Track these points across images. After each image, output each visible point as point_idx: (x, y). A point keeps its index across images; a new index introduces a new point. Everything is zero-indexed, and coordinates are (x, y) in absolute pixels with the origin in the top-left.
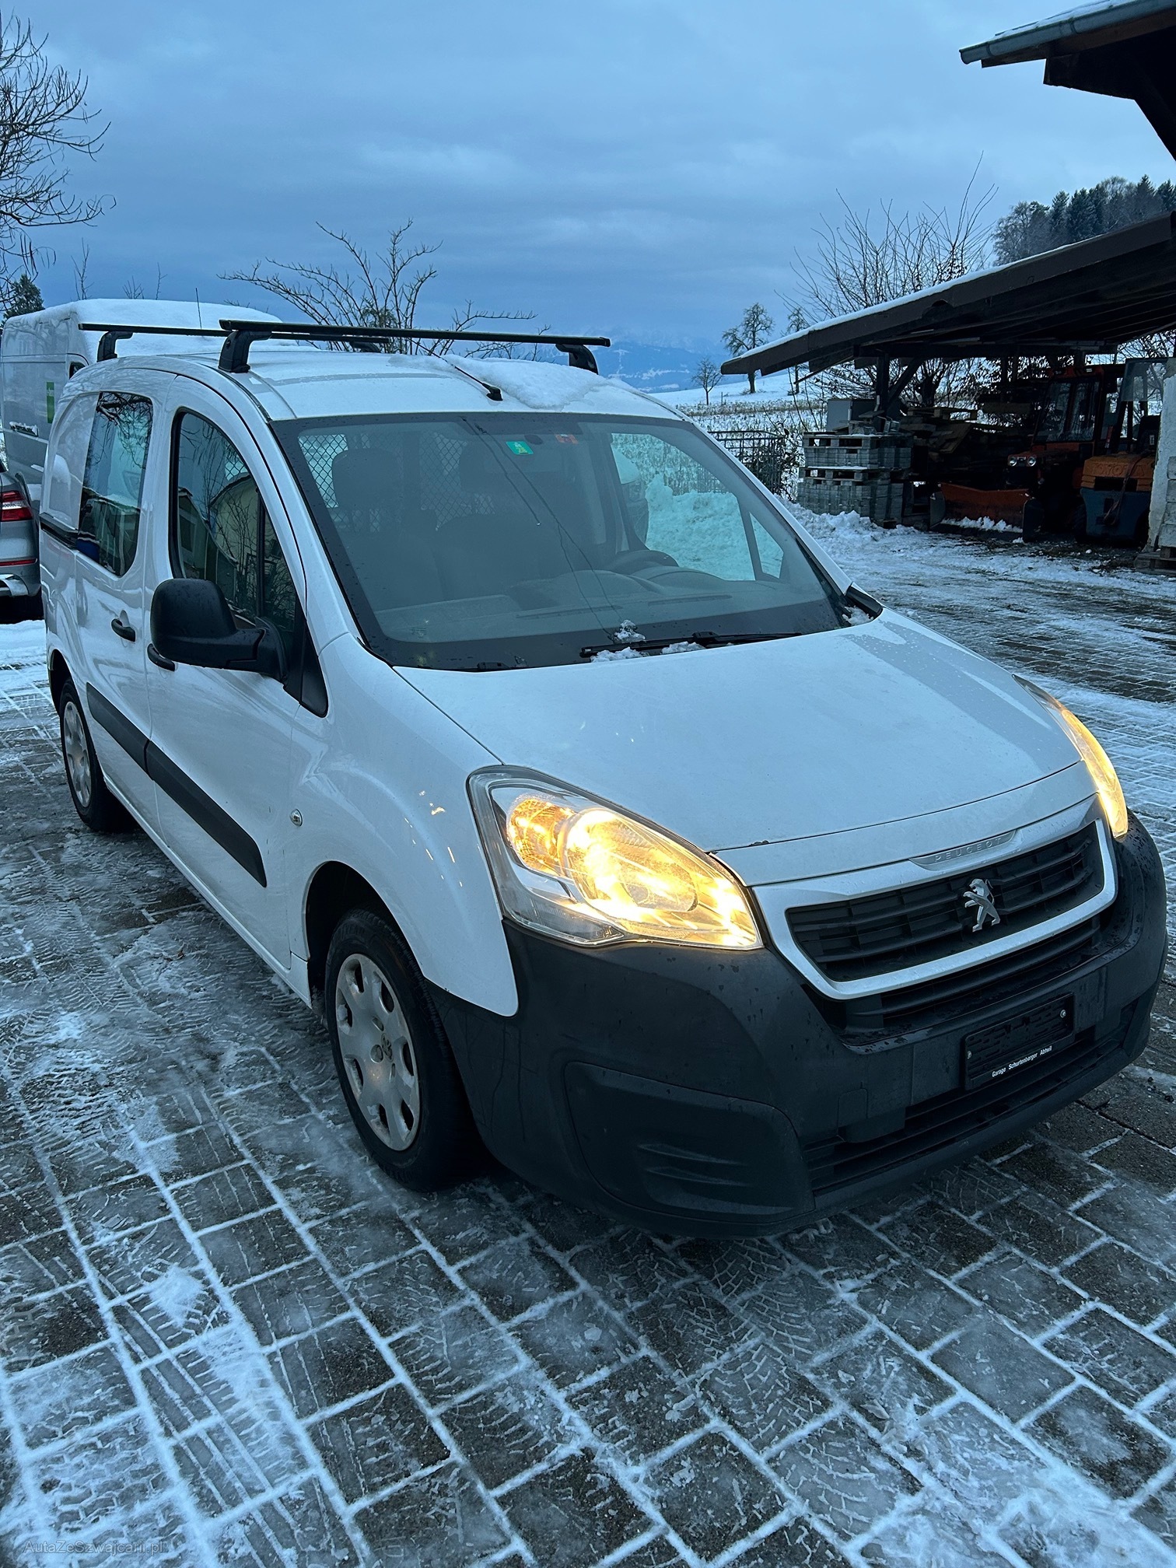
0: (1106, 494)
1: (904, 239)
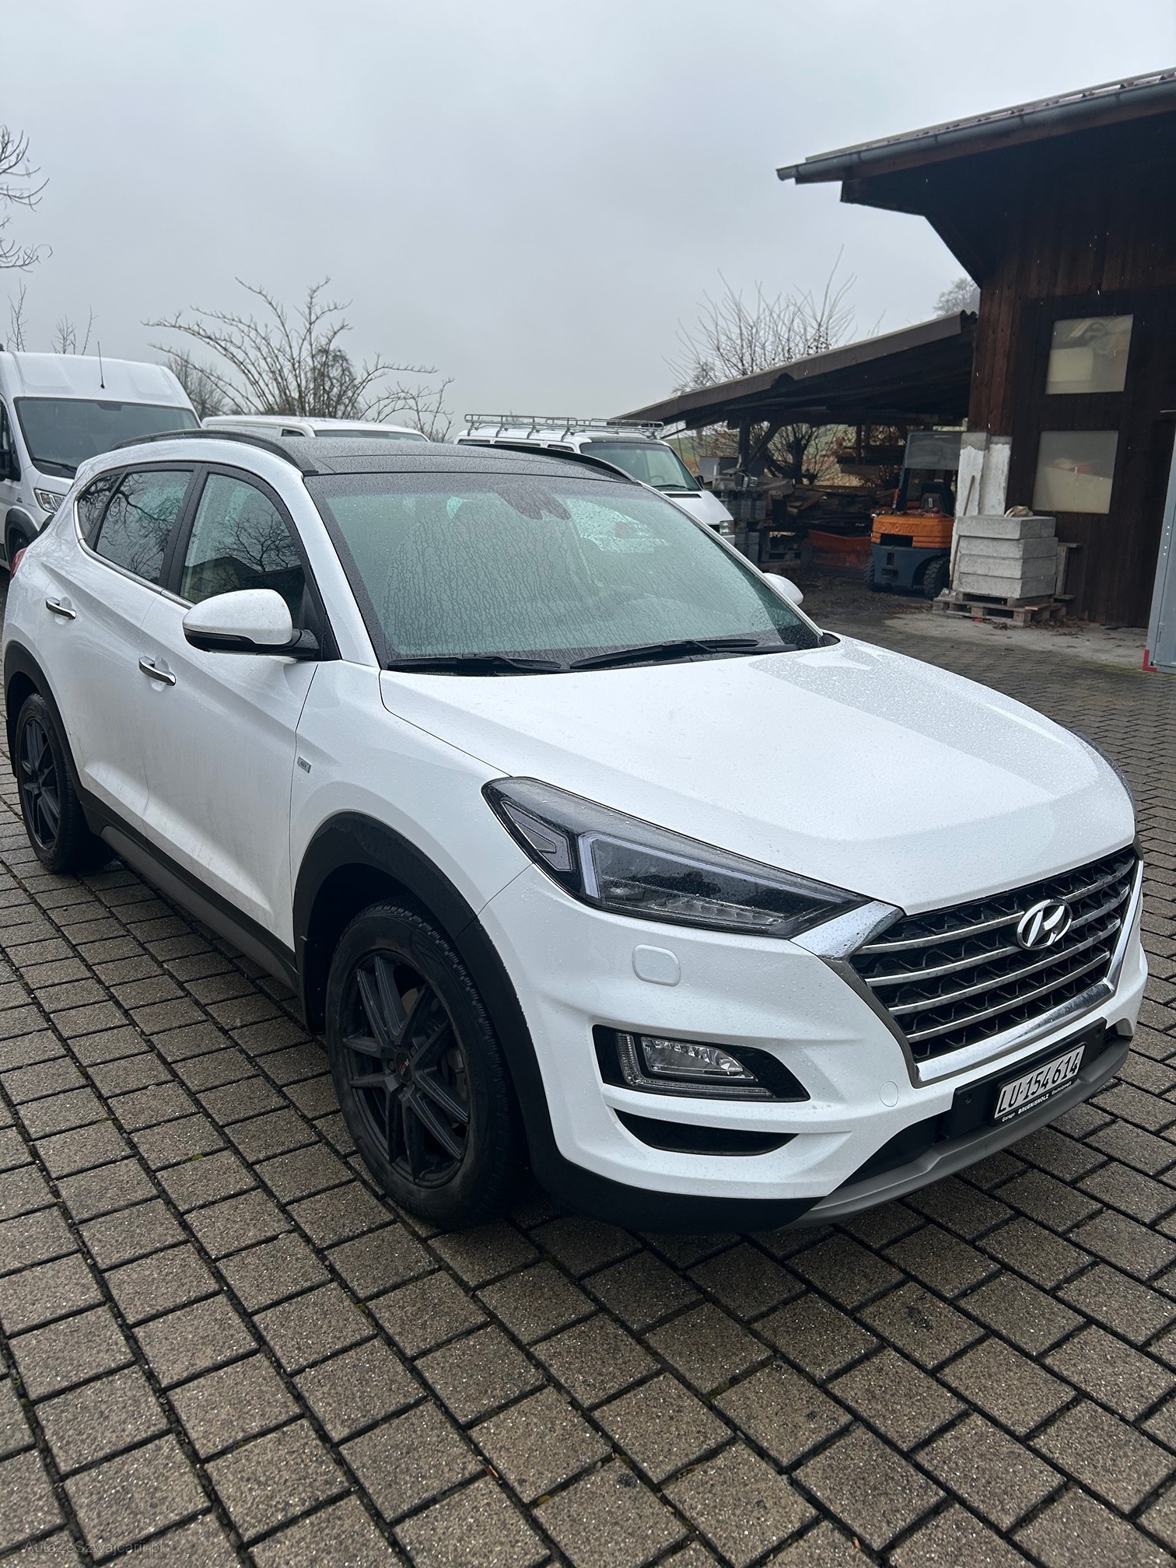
0: (888, 548)
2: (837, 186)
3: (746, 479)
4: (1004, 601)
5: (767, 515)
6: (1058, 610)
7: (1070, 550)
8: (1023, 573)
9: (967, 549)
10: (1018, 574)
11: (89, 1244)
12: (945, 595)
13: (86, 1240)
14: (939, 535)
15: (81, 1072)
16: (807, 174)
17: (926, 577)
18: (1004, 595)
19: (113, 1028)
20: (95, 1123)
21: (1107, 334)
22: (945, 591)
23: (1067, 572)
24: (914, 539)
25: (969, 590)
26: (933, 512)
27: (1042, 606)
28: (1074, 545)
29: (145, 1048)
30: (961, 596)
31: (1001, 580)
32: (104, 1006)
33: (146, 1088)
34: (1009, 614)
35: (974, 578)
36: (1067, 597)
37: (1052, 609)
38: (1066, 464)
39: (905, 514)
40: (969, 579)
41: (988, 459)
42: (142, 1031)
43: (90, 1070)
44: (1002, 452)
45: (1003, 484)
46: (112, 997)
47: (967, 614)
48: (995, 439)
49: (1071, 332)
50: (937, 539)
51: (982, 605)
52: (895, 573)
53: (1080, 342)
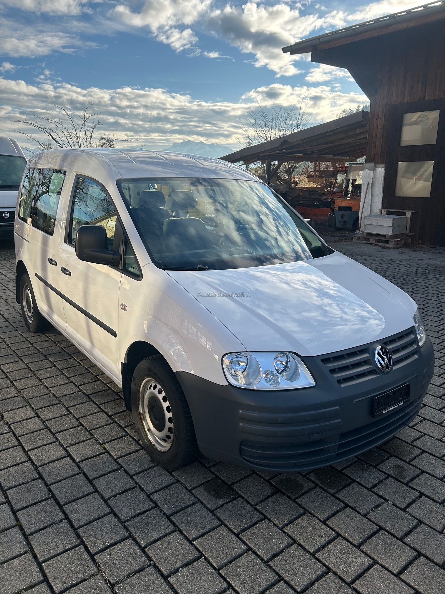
0: (342, 212)
1: (280, 117)
2: (310, 54)
6: (408, 239)
7: (412, 213)
8: (393, 224)
16: (296, 50)
21: (427, 118)
22: (357, 232)
23: (411, 224)
25: (368, 231)
27: (401, 238)
31: (383, 227)
34: (387, 242)
37: (405, 239)
38: (410, 176)
40: (369, 227)
41: (375, 174)
44: (381, 171)
45: (382, 185)
47: (369, 242)
48: (378, 165)
49: (412, 118)
51: (375, 238)
52: (345, 222)
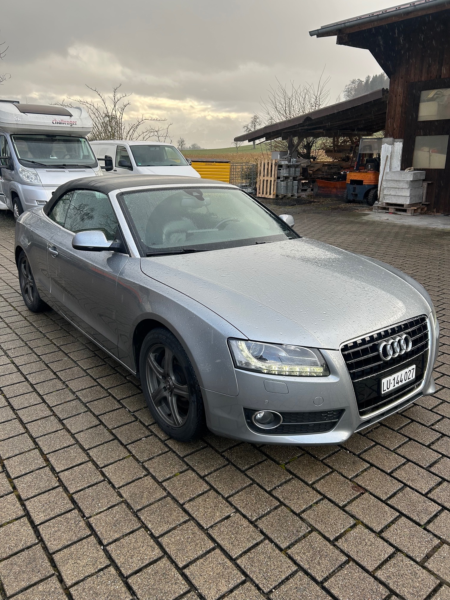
0: (353, 186)
1: (299, 94)
2: (335, 37)
3: (292, 160)
4: (402, 205)
5: (300, 174)
6: (424, 208)
7: (428, 184)
8: (410, 194)
9: (386, 185)
10: (408, 195)
11: (145, 522)
12: (376, 204)
13: (143, 520)
14: (374, 179)
15: (110, 432)
16: (322, 33)
17: (369, 196)
18: (402, 203)
19: (116, 410)
20: (125, 458)
21: (443, 96)
22: (377, 202)
23: (427, 193)
24: (364, 181)
25: (387, 202)
26: (371, 171)
27: (418, 207)
28: (430, 182)
29: (134, 419)
30: (384, 204)
31: (401, 197)
32: (108, 399)
33: (141, 439)
34: (405, 211)
35: (390, 196)
36: (427, 203)
37: (421, 208)
38: (426, 149)
39: (359, 172)
40: (388, 197)
41: (394, 148)
42: (129, 410)
43: (114, 431)
44: (399, 146)
45: (400, 158)
46: (110, 394)
47: (387, 211)
48: (396, 140)
49: (428, 95)
50: (373, 181)
51: (393, 207)
52: (356, 195)
53: (432, 99)
